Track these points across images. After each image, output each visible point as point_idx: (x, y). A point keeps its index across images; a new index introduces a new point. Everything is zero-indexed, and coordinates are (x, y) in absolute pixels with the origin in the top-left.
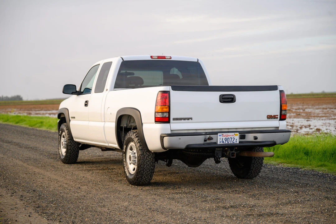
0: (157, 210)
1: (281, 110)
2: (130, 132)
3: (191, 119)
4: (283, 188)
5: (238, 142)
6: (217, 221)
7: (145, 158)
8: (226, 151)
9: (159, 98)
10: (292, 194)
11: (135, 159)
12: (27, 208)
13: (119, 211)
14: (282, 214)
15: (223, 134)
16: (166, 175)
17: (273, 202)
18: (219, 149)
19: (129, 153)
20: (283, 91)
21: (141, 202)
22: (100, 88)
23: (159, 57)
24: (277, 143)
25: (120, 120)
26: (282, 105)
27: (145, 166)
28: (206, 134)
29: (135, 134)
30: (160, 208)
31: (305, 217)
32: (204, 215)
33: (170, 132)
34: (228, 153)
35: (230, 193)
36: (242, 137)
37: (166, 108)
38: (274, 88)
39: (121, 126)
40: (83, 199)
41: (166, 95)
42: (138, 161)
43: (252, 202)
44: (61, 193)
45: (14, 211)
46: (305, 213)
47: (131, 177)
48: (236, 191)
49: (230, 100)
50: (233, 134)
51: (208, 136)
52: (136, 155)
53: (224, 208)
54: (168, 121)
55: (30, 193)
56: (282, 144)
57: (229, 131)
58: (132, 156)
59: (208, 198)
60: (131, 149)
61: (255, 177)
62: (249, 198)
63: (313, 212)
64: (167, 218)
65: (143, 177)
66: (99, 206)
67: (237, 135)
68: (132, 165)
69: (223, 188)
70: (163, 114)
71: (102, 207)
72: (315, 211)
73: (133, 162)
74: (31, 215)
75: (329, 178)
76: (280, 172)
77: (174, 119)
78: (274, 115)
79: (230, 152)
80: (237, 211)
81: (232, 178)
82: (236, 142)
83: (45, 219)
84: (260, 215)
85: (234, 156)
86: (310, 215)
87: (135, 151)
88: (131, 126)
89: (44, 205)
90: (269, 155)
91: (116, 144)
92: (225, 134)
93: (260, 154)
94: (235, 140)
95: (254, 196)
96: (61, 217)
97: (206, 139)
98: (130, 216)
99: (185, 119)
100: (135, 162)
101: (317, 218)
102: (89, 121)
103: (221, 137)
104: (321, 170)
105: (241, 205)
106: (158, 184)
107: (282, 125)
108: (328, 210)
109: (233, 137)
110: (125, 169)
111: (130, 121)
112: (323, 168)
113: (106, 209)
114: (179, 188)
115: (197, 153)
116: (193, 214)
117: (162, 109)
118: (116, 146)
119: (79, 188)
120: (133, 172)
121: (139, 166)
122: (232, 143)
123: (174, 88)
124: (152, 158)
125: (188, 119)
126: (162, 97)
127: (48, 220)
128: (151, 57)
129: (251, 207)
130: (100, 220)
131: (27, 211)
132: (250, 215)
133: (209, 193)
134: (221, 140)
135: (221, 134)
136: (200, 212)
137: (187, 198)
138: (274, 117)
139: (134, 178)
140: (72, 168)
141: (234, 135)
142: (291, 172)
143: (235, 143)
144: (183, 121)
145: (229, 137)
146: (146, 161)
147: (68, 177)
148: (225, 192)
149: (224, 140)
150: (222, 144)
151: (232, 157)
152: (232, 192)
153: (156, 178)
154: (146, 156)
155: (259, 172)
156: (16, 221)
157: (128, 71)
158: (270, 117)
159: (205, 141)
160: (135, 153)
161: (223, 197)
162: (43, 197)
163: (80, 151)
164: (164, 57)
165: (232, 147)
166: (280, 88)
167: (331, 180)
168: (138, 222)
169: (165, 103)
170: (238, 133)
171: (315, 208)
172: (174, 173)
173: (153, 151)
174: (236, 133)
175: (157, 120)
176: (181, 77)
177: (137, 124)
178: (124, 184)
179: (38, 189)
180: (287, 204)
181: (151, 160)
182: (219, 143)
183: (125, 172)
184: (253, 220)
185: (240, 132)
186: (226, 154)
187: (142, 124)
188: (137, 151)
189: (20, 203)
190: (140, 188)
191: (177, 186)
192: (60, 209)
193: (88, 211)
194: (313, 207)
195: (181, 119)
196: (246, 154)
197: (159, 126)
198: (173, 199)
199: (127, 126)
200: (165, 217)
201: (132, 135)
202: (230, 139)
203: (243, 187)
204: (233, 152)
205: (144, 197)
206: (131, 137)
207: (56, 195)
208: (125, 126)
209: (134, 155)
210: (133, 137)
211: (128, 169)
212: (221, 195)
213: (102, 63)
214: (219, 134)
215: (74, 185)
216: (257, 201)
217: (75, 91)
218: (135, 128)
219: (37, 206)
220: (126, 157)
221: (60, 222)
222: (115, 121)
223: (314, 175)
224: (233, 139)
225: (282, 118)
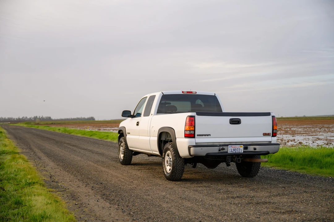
0: (185, 198)
1: (273, 130)
2: (167, 144)
3: (210, 135)
4: (274, 185)
5: (242, 152)
6: (227, 207)
7: (178, 162)
8: (234, 158)
9: (188, 120)
10: (280, 189)
11: (170, 163)
12: (96, 196)
13: (159, 199)
14: (273, 203)
15: (232, 146)
16: (192, 174)
17: (267, 194)
18: (229, 156)
19: (167, 158)
20: (274, 116)
21: (174, 192)
22: (147, 113)
23: (188, 92)
24: (270, 152)
25: (160, 135)
26: (274, 126)
27: (178, 168)
28: (220, 146)
29: (171, 145)
30: (187, 197)
31: (289, 205)
32: (218, 203)
33: (195, 144)
34: (236, 159)
35: (236, 187)
36: (246, 148)
37: (193, 128)
38: (268, 114)
39: (161, 139)
40: (135, 190)
41: (192, 118)
42: (173, 164)
43: (252, 194)
44: (119, 185)
45: (87, 197)
46: (290, 202)
47: (168, 175)
48: (241, 186)
49: (237, 122)
50: (239, 146)
51: (221, 147)
52: (171, 159)
53: (233, 198)
54: (193, 136)
55: (98, 185)
56: (274, 153)
57: (236, 144)
58: (168, 160)
59: (222, 191)
60: (168, 156)
61: (255, 176)
62: (250, 191)
63: (295, 202)
64: (192, 204)
65: (176, 175)
66: (145, 195)
67: (242, 146)
68: (168, 166)
69: (232, 184)
70: (190, 132)
71: (147, 196)
72: (297, 201)
73: (169, 164)
74: (99, 200)
75: (308, 178)
76: (273, 173)
77: (198, 135)
78: (268, 133)
79: (237, 159)
80: (242, 200)
81: (238, 177)
83: (108, 203)
84: (258, 203)
85: (240, 161)
86: (293, 204)
87: (171, 157)
88: (168, 140)
89: (108, 193)
90: (265, 161)
91: (158, 152)
92: (233, 146)
93: (258, 160)
95: (253, 190)
96: (119, 202)
97: (220, 149)
98: (167, 203)
99: (205, 135)
100: (171, 165)
101: (298, 206)
102: (139, 136)
103: (231, 148)
104: (302, 172)
105: (244, 196)
106: (186, 180)
107: (274, 140)
108: (306, 201)
109: (239, 148)
110: (164, 169)
111: (167, 136)
112: (303, 171)
113: (150, 197)
114: (201, 183)
115: (214, 159)
116: (211, 202)
117: (190, 128)
118: (158, 153)
119: (132, 182)
120: (169, 172)
121: (173, 168)
122: (238, 152)
123: (198, 114)
124: (182, 162)
125: (208, 135)
126: (190, 120)
127: (110, 204)
128: (183, 92)
129: (251, 198)
130: (146, 205)
131: (96, 197)
132: (250, 203)
133: (222, 187)
134: (231, 150)
135: (231, 146)
136: (215, 200)
137: (207, 190)
138: (268, 135)
139: (170, 176)
140: (128, 168)
142: (281, 173)
143: (240, 152)
144: (204, 137)
145: (236, 148)
146: (178, 164)
147: (125, 174)
148: (233, 186)
149: (232, 150)
150: (231, 153)
151: (238, 162)
152: (238, 186)
153: (185, 176)
154: (178, 161)
155: (258, 172)
156: (88, 204)
157: (167, 102)
158: (265, 135)
159: (219, 150)
160: (170, 159)
161: (232, 190)
162: (107, 188)
163: (133, 156)
164: (191, 92)
165: (238, 155)
166: (272, 114)
167: (308, 179)
168: (172, 206)
169: (192, 124)
170: (243, 146)
171: (297, 199)
172: (198, 172)
173: (183, 157)
174: (241, 146)
175: (186, 136)
176: (203, 106)
177: (172, 138)
178: (163, 180)
179: (104, 182)
180: (277, 196)
181: (182, 163)
182: (229, 152)
183: (164, 171)
184: (252, 207)
185: (244, 145)
186: (234, 160)
187: (176, 138)
188: (172, 157)
189: (91, 192)
190: (174, 182)
191: (200, 182)
192: (118, 197)
193: (138, 198)
194: (295, 198)
195: (202, 135)
196: (248, 160)
197: (187, 140)
198: (197, 191)
199: (165, 140)
200: (191, 203)
201: (168, 146)
202: (237, 150)
203: (246, 183)
204: (239, 158)
205: (176, 189)
206: (168, 147)
207: (116, 187)
208: (164, 139)
209: (170, 160)
210: (169, 147)
211: (166, 169)
212: (230, 188)
213: (148, 96)
214: (229, 146)
215: (128, 180)
216: (255, 193)
217: (130, 115)
218: (171, 141)
219: (103, 194)
220: (164, 161)
221: (118, 205)
222: (157, 136)
223: (296, 175)
224: (239, 150)
225: (273, 135)
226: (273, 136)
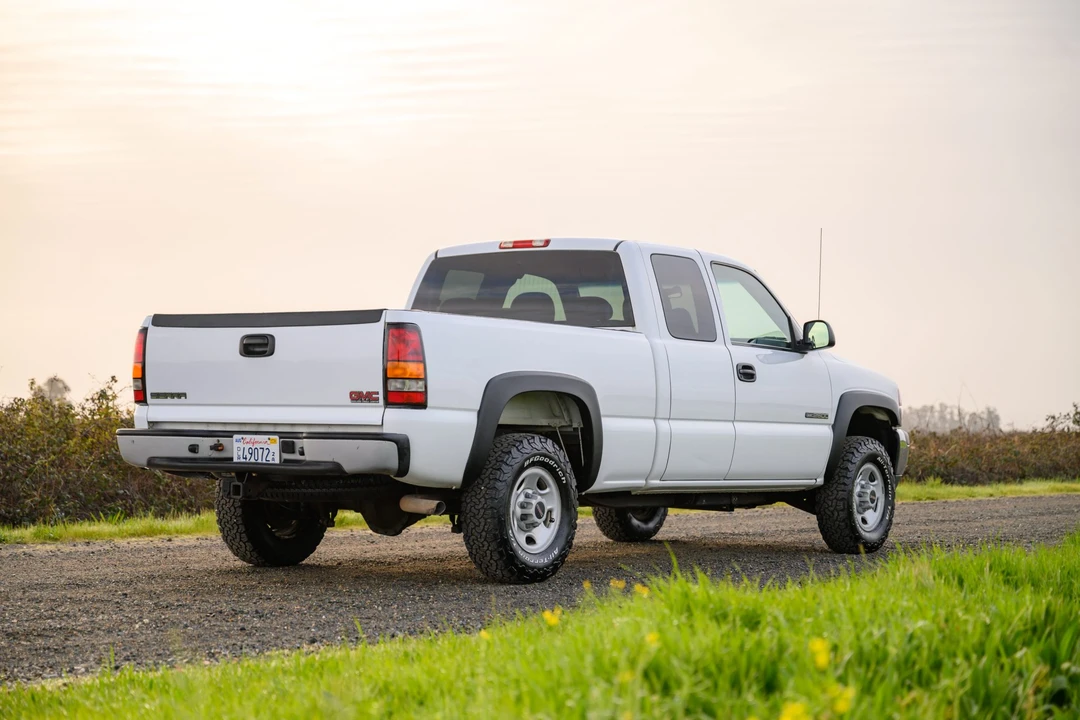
1: (386, 379)
3: (185, 395)
5: (277, 461)
15: (244, 436)
26: (389, 363)
33: (145, 427)
36: (287, 447)
38: (372, 316)
50: (267, 437)
51: (214, 440)
54: (142, 399)
57: (257, 429)
67: (275, 441)
78: (368, 393)
82: (273, 459)
85: (239, 494)
92: (249, 437)
94: (271, 454)
99: (172, 395)
103: (241, 445)
109: (265, 446)
125: (179, 395)
128: (501, 244)
134: (241, 453)
135: (241, 436)
138: (369, 398)
141: (269, 442)
143: (271, 462)
144: (169, 400)
145: (258, 446)
149: (246, 453)
150: (242, 463)
158: (358, 397)
170: (276, 437)
174: (272, 437)
182: (235, 460)
185: (280, 435)
195: (166, 395)
202: (260, 452)
214: (236, 437)
224: (266, 452)
225: (390, 401)
226: (388, 403)
